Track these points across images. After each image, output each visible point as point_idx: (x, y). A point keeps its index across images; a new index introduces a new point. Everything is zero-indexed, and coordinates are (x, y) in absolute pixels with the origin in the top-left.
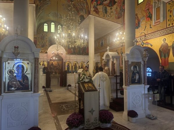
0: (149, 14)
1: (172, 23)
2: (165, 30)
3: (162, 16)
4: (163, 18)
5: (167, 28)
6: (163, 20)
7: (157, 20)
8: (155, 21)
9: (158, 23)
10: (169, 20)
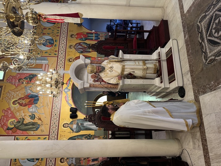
0: (27, 79)
1: (54, 51)
2: (59, 59)
3: (40, 61)
4: (44, 60)
5: (58, 57)
6: (47, 60)
7: (41, 68)
8: (43, 71)
9: (47, 66)
10: (50, 54)
